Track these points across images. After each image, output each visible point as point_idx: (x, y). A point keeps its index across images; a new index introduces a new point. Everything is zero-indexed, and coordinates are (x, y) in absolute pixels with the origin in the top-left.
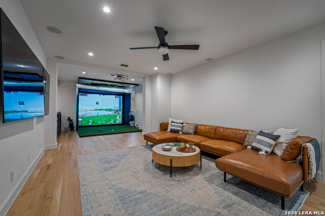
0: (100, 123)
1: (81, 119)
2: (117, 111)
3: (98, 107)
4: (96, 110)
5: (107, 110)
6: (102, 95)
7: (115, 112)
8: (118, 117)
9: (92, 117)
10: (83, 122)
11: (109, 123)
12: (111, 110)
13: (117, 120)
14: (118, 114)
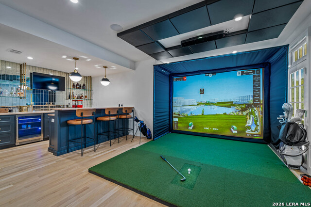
0: (207, 129)
1: (177, 120)
2: (249, 106)
3: (204, 98)
4: (199, 104)
5: (221, 104)
6: (211, 75)
7: (243, 110)
8: (250, 122)
9: (192, 117)
10: (179, 125)
11: (227, 133)
12: (230, 104)
13: (249, 128)
14: (251, 113)
